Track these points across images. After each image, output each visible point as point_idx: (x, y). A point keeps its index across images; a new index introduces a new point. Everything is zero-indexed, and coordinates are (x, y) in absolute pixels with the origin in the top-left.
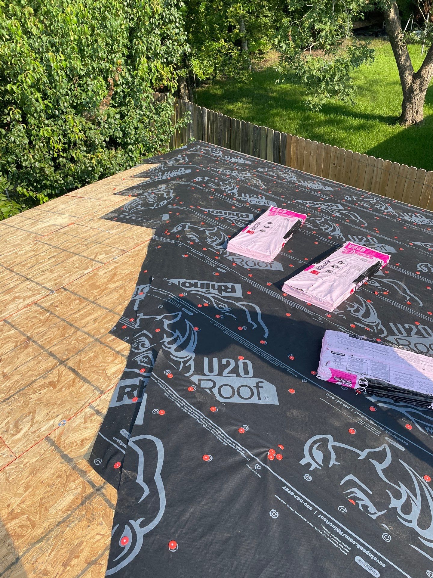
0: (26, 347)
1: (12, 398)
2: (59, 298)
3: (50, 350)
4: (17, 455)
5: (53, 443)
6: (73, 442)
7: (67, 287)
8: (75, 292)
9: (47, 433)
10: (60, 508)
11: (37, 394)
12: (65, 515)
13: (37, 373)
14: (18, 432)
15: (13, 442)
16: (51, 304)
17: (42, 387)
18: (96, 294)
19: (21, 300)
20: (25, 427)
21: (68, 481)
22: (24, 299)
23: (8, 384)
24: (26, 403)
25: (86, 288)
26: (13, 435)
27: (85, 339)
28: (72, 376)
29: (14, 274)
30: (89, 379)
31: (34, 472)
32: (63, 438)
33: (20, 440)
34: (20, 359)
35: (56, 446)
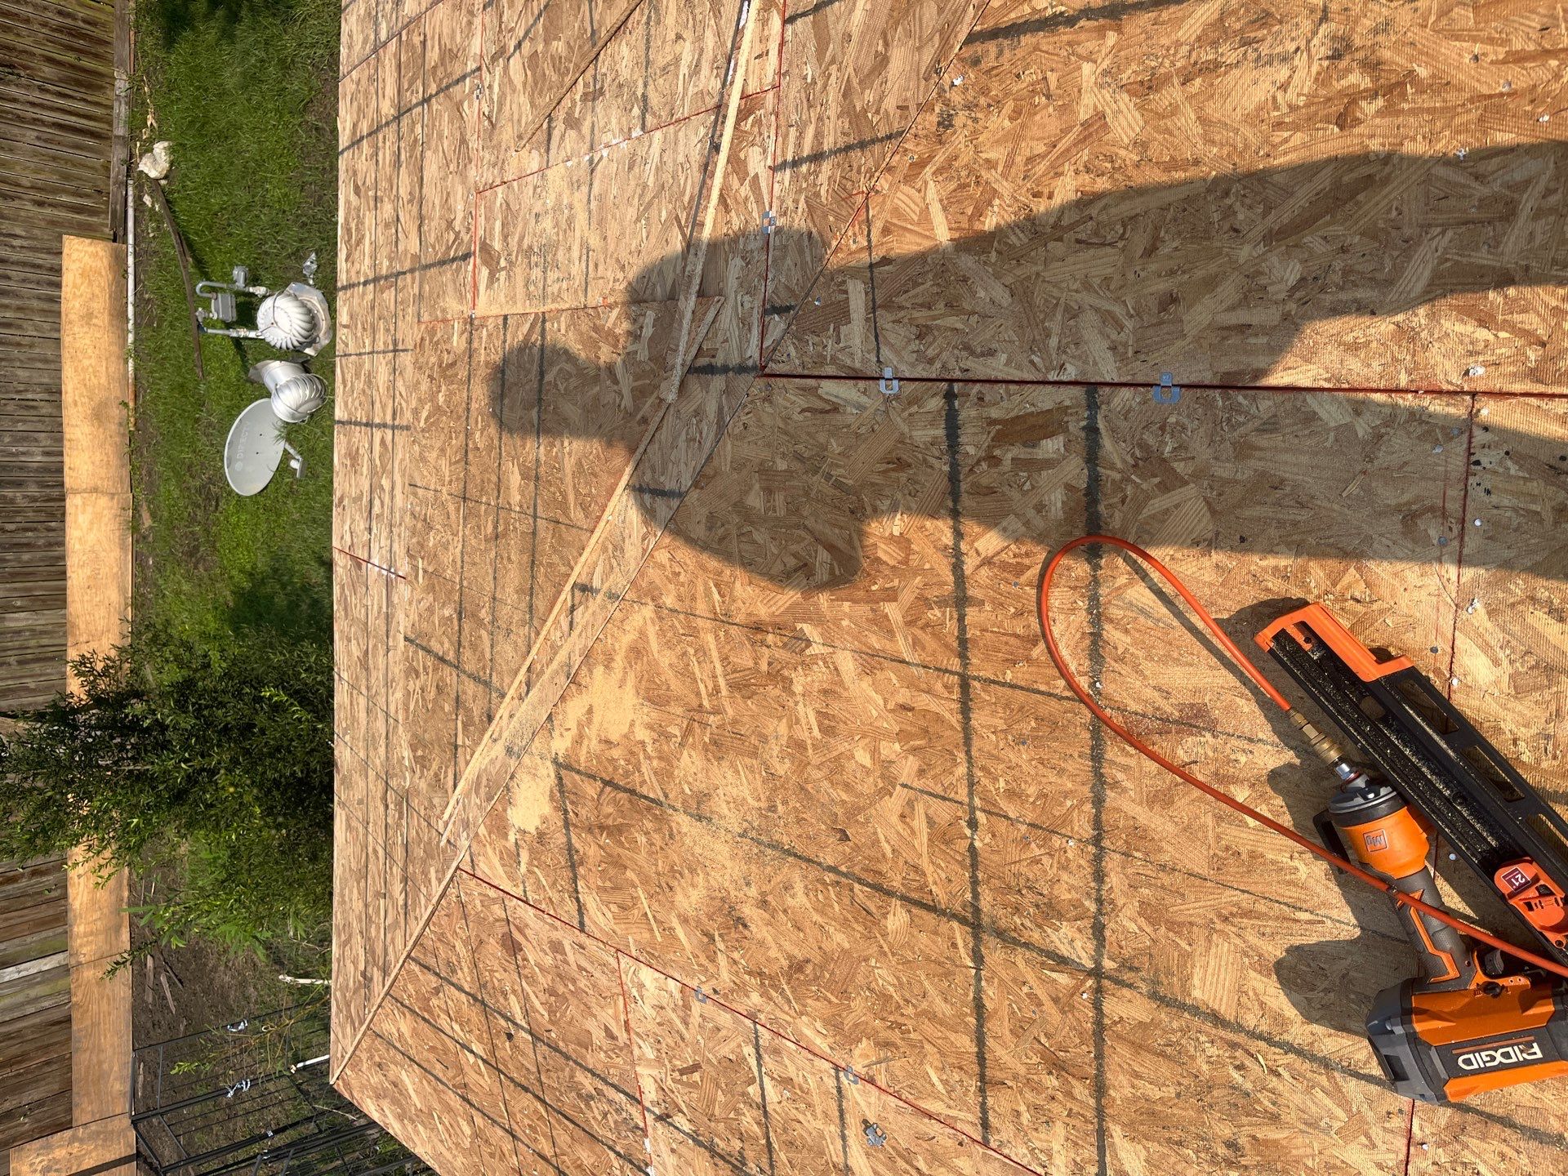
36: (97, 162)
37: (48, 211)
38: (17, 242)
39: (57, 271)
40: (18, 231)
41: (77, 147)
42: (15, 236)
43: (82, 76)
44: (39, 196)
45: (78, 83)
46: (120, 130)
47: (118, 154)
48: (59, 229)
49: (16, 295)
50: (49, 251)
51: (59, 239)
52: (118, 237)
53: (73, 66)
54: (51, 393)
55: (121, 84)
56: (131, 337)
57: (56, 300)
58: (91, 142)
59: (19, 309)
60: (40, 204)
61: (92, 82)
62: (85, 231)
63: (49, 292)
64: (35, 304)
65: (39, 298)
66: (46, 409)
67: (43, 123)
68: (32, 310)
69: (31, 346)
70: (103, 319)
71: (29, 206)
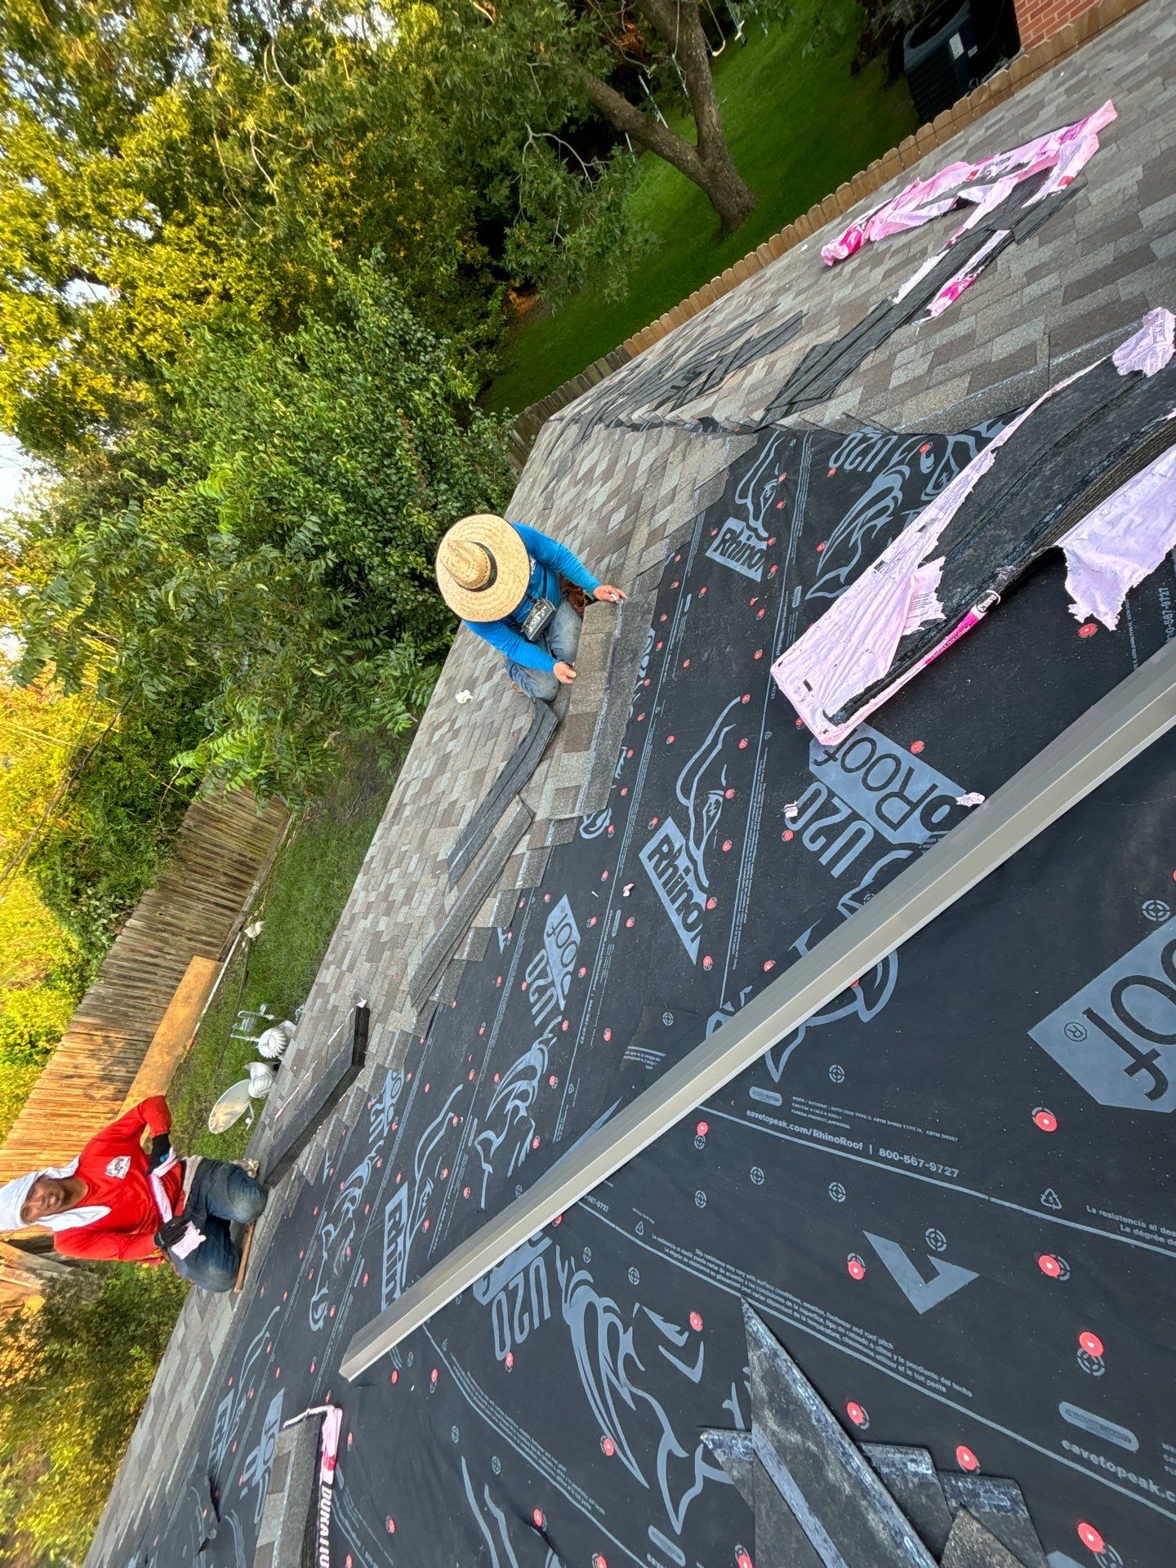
36: (227, 922)
37: (192, 943)
38: (169, 957)
39: (182, 973)
40: (173, 952)
41: (221, 914)
42: (169, 954)
43: (238, 883)
44: (191, 936)
45: (235, 886)
46: (245, 909)
47: (240, 918)
48: (193, 952)
49: (156, 983)
50: (183, 963)
51: (191, 957)
52: (220, 960)
53: (235, 878)
54: (148, 1037)
55: (255, 888)
56: (204, 1011)
57: (174, 988)
58: (228, 913)
59: (154, 991)
60: (190, 939)
61: (240, 885)
62: (207, 955)
63: (174, 983)
64: (164, 989)
65: (167, 986)
66: (141, 1045)
67: (209, 902)
68: (160, 992)
69: (150, 1011)
70: (194, 1000)
71: (184, 940)
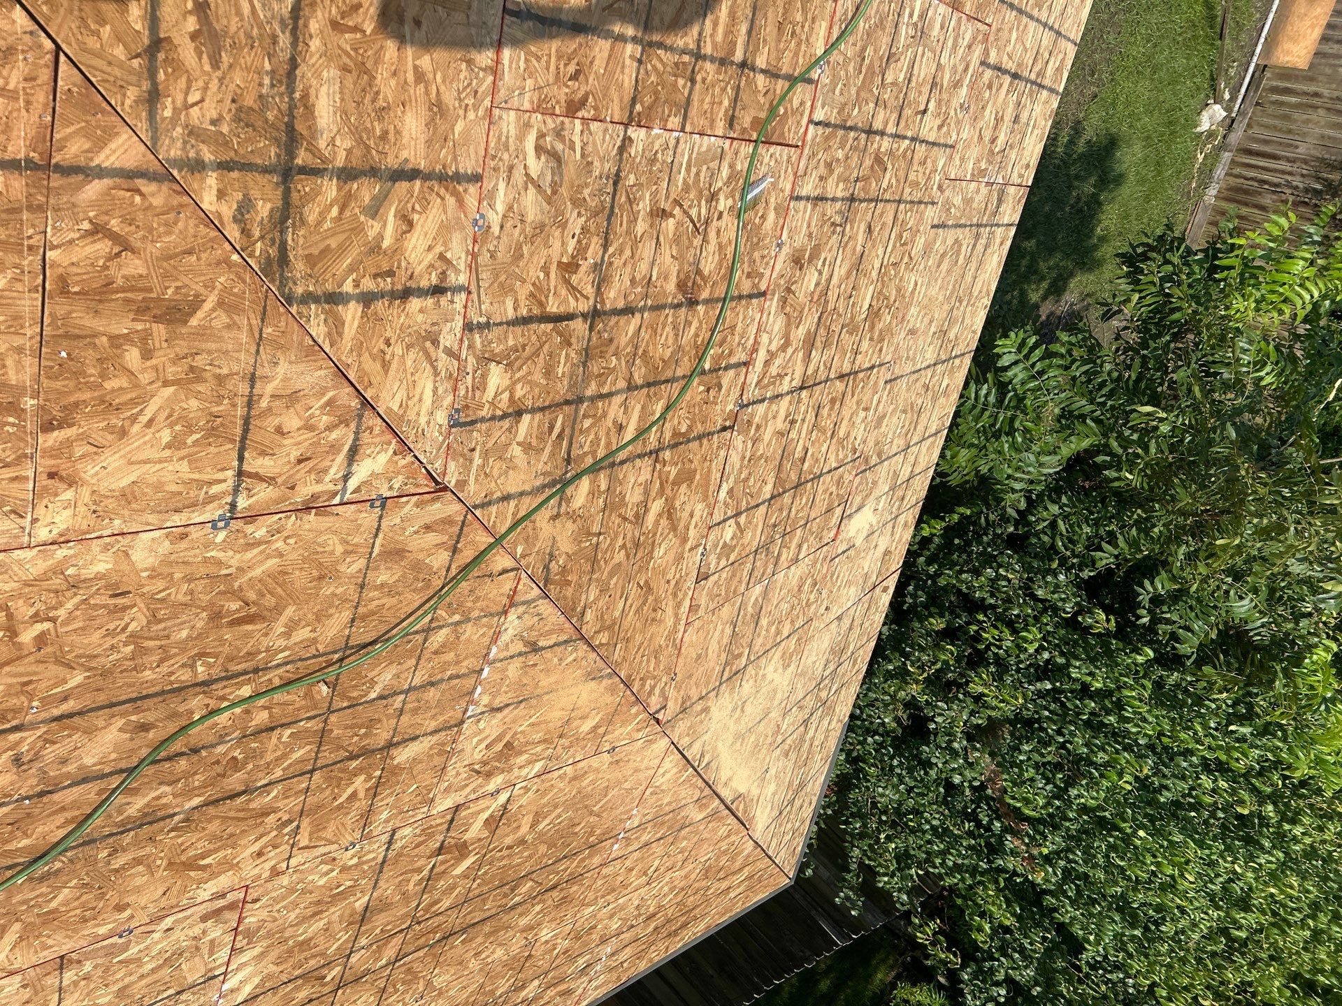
0: (681, 286)
1: (610, 189)
2: (718, 407)
3: (638, 316)
4: (496, 112)
5: (458, 177)
6: (424, 209)
7: (727, 434)
8: (705, 441)
9: (488, 185)
10: (324, 89)
11: (578, 231)
12: (299, 86)
13: (617, 262)
14: (539, 149)
15: (528, 125)
16: (720, 387)
17: (581, 250)
18: (667, 468)
19: (773, 347)
20: (535, 165)
21: (360, 141)
22: (772, 355)
23: (644, 206)
24: (578, 203)
25: (696, 462)
26: (541, 136)
27: (601, 385)
28: (553, 307)
29: (832, 376)
30: (518, 330)
31: (437, 109)
32: (451, 201)
33: (521, 138)
34: (668, 260)
35: (450, 180)
36: (1255, 131)
37: (1312, 88)
39: (1325, 39)
41: (1266, 142)
43: (1240, 197)
44: (1315, 101)
45: (1246, 192)
46: (1227, 156)
48: (1309, 75)
50: (1325, 54)
51: (1312, 66)
52: (1262, 69)
53: (1246, 204)
55: (1212, 191)
58: (1255, 146)
60: (1316, 95)
61: (1236, 193)
62: (1288, 73)
67: (1288, 160)
71: (1326, 92)
